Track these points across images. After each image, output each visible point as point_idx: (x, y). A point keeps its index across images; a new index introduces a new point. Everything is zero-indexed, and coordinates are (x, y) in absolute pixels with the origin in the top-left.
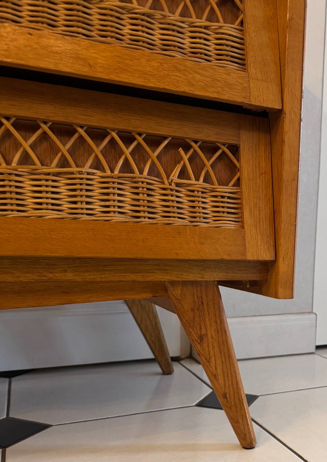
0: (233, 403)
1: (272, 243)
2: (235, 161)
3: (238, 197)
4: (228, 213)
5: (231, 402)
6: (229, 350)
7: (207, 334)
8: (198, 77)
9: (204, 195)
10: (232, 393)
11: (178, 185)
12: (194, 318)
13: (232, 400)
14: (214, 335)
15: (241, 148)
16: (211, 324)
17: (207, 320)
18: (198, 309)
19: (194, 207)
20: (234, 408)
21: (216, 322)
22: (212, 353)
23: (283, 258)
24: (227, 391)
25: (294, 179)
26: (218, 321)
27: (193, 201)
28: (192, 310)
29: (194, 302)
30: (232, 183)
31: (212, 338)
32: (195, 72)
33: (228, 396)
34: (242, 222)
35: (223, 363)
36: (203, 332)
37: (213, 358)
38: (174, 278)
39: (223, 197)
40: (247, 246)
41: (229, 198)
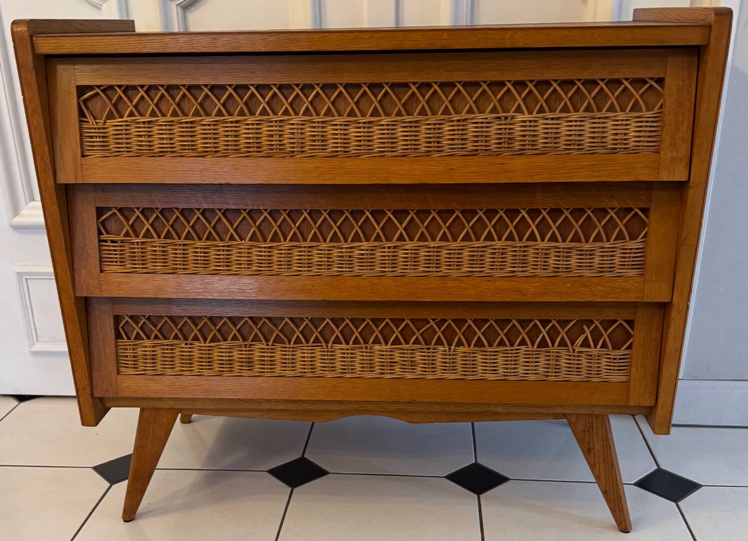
0: (612, 498)
1: (654, 393)
2: (630, 330)
3: (629, 357)
4: (618, 370)
5: (610, 497)
6: (612, 461)
7: (594, 448)
8: (600, 288)
9: (600, 358)
10: (612, 490)
11: (579, 352)
12: (584, 437)
13: (612, 496)
14: (599, 449)
15: (636, 322)
16: (598, 442)
17: (595, 438)
18: (589, 431)
19: (590, 367)
20: (613, 502)
21: (603, 440)
22: (597, 462)
23: (662, 406)
24: (608, 489)
25: (677, 351)
26: (605, 440)
27: (590, 363)
28: (584, 431)
29: (586, 425)
30: (625, 347)
31: (598, 451)
32: (598, 285)
33: (608, 492)
34: (630, 376)
35: (605, 469)
36: (591, 446)
37: (598, 466)
38: (570, 412)
39: (615, 359)
40: (631, 395)
41: (620, 359)
